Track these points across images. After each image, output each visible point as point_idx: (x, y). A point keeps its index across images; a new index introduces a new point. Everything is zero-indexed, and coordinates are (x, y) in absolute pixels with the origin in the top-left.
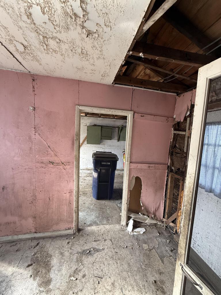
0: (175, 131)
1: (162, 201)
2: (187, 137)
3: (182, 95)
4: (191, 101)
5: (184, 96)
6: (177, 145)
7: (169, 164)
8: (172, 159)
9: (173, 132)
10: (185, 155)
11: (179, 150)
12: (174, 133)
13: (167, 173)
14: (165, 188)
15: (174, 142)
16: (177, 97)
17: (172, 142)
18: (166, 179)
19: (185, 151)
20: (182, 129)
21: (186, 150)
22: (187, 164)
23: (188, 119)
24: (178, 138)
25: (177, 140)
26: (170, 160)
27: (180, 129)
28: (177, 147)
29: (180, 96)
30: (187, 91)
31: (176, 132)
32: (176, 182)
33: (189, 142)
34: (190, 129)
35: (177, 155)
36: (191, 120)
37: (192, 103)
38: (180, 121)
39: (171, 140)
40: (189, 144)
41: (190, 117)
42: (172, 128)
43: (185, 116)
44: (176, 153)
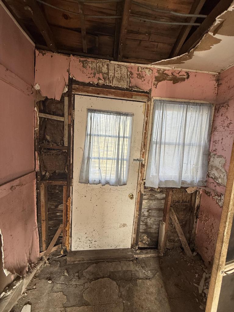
1: (35, 232)
3: (49, 54)
4: (68, 71)
5: (52, 56)
6: (48, 137)
7: (38, 169)
8: (41, 161)
10: (64, 151)
11: (55, 145)
12: (39, 117)
13: (35, 185)
14: (36, 209)
15: (42, 132)
16: (37, 52)
17: (38, 132)
18: (35, 194)
19: (66, 144)
20: (53, 112)
22: (71, 162)
23: (66, 99)
24: (49, 126)
25: (46, 128)
26: (38, 162)
27: (47, 111)
28: (46, 140)
29: (45, 54)
31: (43, 115)
32: (51, 192)
33: (72, 132)
34: (71, 114)
35: (50, 152)
36: (70, 101)
37: (71, 77)
38: (55, 99)
39: (36, 129)
40: (72, 135)
41: (68, 97)
42: (36, 108)
43: (63, 94)
44: (49, 149)
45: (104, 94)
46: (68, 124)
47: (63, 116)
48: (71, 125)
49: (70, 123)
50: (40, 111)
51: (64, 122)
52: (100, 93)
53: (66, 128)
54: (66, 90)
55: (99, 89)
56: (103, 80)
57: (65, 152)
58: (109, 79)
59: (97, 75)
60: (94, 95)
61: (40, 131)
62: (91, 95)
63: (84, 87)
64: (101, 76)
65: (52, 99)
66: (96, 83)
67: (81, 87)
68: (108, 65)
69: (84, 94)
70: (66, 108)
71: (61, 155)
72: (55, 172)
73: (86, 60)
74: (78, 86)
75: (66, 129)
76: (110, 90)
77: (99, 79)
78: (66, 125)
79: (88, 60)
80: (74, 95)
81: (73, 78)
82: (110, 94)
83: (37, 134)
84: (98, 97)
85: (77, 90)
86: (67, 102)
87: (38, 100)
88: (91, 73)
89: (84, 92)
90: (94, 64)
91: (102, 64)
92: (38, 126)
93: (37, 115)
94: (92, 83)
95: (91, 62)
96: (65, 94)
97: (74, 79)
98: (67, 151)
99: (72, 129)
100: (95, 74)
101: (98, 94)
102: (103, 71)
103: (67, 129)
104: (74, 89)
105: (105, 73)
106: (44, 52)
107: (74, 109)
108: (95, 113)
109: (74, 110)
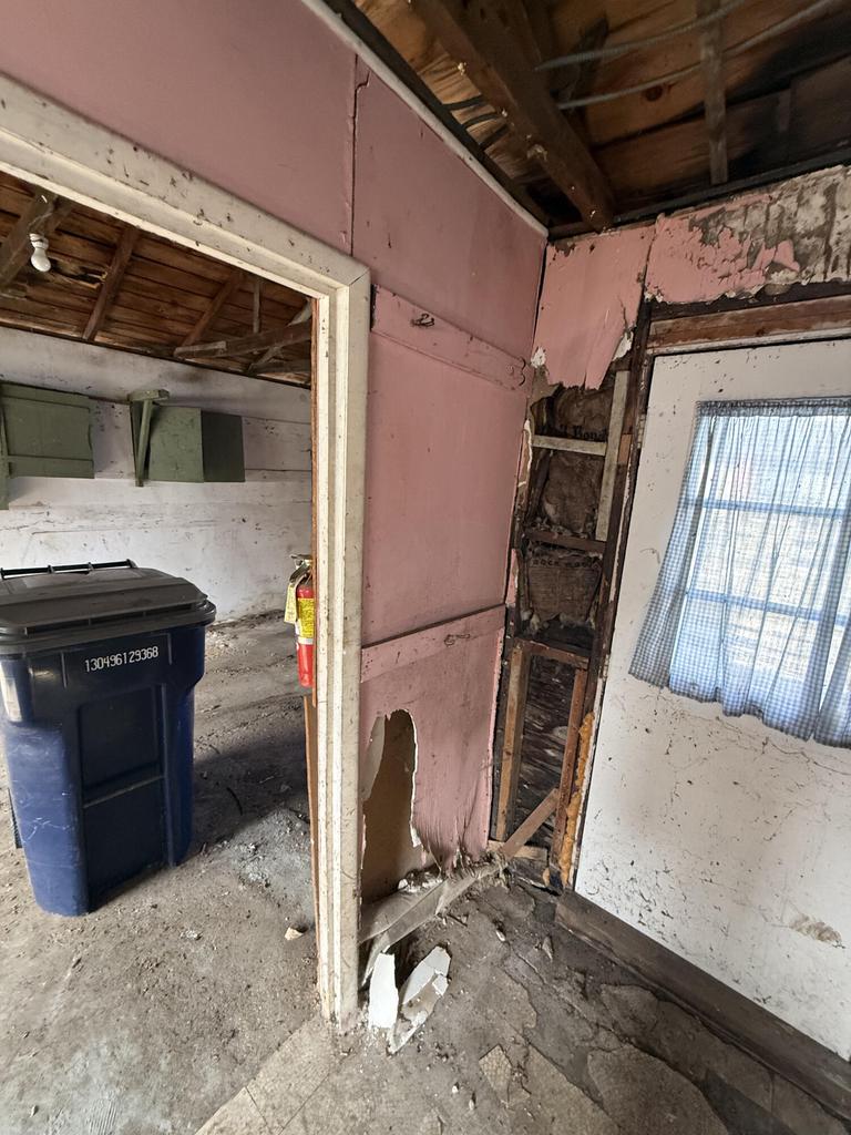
0: (543, 438)
1: (483, 774)
2: (614, 468)
3: (583, 244)
4: (642, 279)
5: (592, 248)
6: (550, 509)
7: (511, 601)
8: (524, 578)
9: (530, 441)
10: (592, 555)
11: (567, 533)
12: (534, 448)
13: (500, 646)
14: (494, 712)
15: (535, 493)
16: (551, 250)
17: (524, 492)
18: (497, 670)
19: (602, 534)
20: (575, 427)
21: (606, 531)
22: (612, 598)
23: (622, 378)
24: (556, 475)
25: (547, 479)
26: (514, 582)
27: (558, 427)
28: (544, 515)
29: (573, 247)
30: (616, 226)
31: (544, 442)
32: (539, 676)
33: (627, 491)
34: (631, 431)
35: (551, 556)
36: (633, 384)
37: (648, 296)
38: (584, 385)
39: (520, 484)
40: (625, 502)
41: (629, 369)
42: (528, 422)
43: (611, 363)
44: (547, 545)
45: (789, 326)
46: (619, 467)
47: (603, 437)
48: (629, 468)
49: (623, 462)
50: (539, 430)
51: (604, 457)
52: (771, 328)
53: (609, 478)
54: (627, 345)
55: (767, 312)
56: (796, 266)
57: (596, 558)
58: (828, 251)
59: (766, 256)
60: (735, 342)
61: (530, 491)
62: (722, 343)
63: (696, 321)
64: (785, 253)
65: (576, 387)
66: (754, 291)
67: (685, 322)
68: (830, 192)
69: (694, 347)
70: (618, 409)
71: (581, 567)
72: (557, 618)
73: (722, 211)
74: (670, 321)
75: (607, 484)
76: (828, 299)
77: (775, 266)
78: (609, 469)
79: (729, 207)
80: (653, 358)
81: (654, 299)
82: (823, 321)
83: (521, 498)
84: (754, 346)
85: (668, 337)
86: (625, 387)
87: (535, 398)
88: (738, 256)
89: (696, 339)
90: (756, 216)
91: (799, 199)
92: (528, 476)
93: (530, 442)
94: (733, 295)
95: (742, 211)
96: (619, 361)
97: (660, 299)
98: (601, 557)
99: (628, 481)
100: (753, 254)
101: (760, 333)
102: (799, 228)
103: (612, 481)
104: (656, 338)
105: (808, 235)
106: (569, 244)
107: (646, 410)
108: (730, 415)
109: (645, 412)
